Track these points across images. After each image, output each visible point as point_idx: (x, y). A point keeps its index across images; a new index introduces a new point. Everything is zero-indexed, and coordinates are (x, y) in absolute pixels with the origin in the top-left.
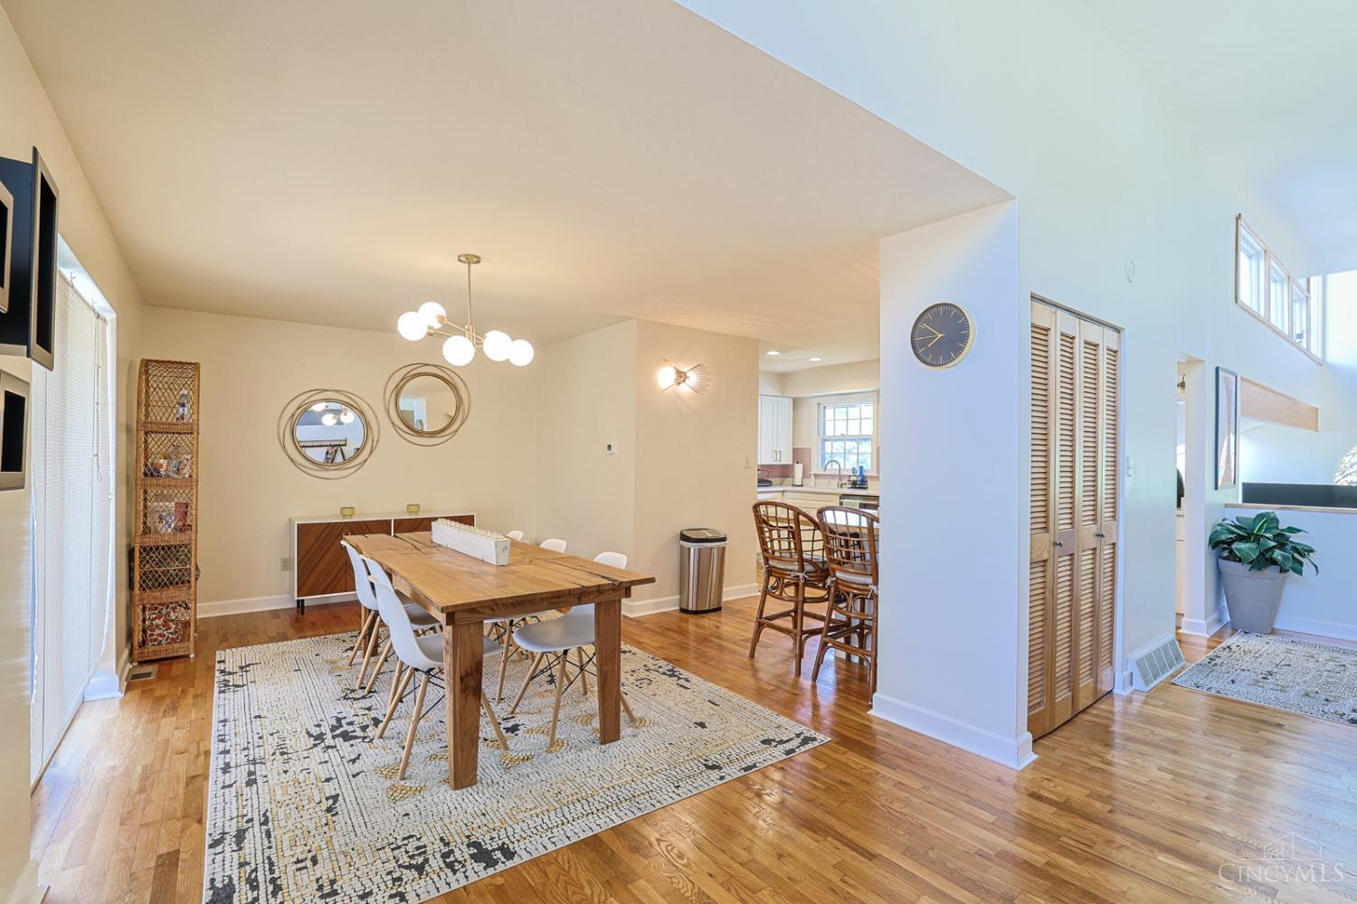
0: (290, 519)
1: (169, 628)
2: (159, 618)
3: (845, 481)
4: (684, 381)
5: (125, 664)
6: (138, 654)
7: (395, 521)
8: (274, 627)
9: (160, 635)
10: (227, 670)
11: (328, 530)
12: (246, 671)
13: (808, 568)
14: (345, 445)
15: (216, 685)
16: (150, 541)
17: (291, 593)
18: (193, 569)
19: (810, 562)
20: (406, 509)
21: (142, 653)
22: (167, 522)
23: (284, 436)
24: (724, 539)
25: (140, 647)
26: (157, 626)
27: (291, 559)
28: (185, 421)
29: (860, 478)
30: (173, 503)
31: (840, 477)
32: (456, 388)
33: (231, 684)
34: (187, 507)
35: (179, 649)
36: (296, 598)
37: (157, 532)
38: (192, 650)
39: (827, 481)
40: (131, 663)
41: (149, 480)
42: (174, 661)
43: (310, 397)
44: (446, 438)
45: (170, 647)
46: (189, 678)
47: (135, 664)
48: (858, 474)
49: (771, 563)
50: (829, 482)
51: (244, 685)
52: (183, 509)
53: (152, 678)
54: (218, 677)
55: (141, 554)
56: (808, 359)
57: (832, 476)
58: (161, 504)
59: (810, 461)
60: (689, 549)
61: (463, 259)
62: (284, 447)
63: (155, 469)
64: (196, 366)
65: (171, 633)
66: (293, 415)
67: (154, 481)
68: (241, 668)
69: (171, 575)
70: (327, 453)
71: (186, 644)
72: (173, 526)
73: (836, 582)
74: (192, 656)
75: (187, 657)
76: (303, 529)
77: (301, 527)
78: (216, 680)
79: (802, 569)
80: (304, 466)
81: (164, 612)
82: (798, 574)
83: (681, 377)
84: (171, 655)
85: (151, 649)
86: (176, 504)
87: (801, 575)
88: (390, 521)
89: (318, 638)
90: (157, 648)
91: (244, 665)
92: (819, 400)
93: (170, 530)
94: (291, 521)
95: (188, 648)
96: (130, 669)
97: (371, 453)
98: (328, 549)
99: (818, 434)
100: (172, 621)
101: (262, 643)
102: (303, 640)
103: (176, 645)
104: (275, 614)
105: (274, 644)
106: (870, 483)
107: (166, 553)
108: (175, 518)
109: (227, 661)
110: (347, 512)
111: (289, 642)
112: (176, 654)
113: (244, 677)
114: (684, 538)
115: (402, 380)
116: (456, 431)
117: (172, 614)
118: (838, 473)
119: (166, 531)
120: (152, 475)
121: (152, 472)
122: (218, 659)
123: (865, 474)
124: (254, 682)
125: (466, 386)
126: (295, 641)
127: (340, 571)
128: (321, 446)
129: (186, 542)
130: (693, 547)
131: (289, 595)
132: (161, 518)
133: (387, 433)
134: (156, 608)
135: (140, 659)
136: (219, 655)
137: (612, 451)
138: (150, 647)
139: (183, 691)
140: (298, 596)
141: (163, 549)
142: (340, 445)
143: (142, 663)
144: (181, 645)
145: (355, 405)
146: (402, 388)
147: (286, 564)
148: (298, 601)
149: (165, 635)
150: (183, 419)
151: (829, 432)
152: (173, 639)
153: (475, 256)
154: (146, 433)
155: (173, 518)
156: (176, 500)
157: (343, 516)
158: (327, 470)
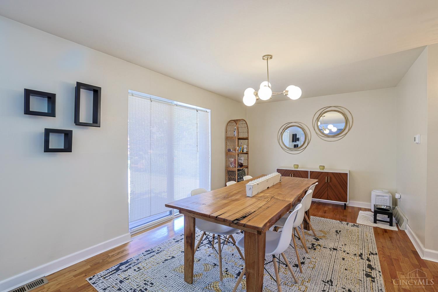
7: (310, 171)
11: (286, 172)
16: (228, 169)
23: (279, 139)
30: (233, 159)
32: (345, 115)
37: (230, 167)
44: (341, 138)
62: (279, 143)
66: (282, 131)
67: (229, 153)
72: (233, 165)
77: (278, 170)
80: (285, 149)
88: (308, 171)
97: (308, 145)
110: (296, 166)
115: (320, 114)
116: (346, 134)
121: (229, 150)
129: (235, 170)
132: (231, 163)
133: (314, 137)
137: (416, 141)
157: (295, 168)
158: (292, 151)
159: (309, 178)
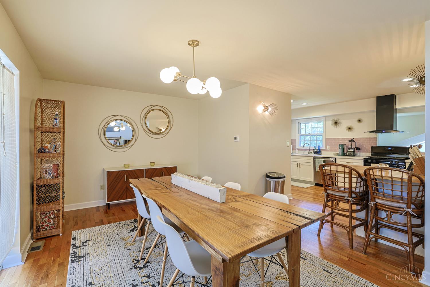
0: (103, 169)
1: (50, 223)
2: (46, 217)
3: (311, 151)
4: (267, 110)
5: (29, 240)
6: (36, 235)
7: (146, 169)
8: (97, 216)
9: (46, 226)
10: (76, 245)
11: (119, 174)
12: (85, 246)
13: (353, 195)
14: (120, 139)
15: (70, 256)
16: (41, 183)
17: (104, 199)
18: (61, 195)
19: (355, 193)
20: (149, 164)
21: (38, 235)
22: (49, 173)
23: (101, 134)
24: (284, 177)
25: (37, 232)
26: (45, 222)
27: (104, 185)
28: (57, 126)
29: (318, 150)
30: (52, 165)
31: (309, 150)
32: (168, 116)
33: (77, 255)
34: (58, 166)
35: (55, 232)
36: (106, 203)
37: (44, 178)
38: (61, 232)
39: (303, 151)
40: (33, 240)
41: (41, 155)
42: (53, 238)
43: (111, 118)
44: (164, 136)
45: (51, 231)
46: (57, 251)
47: (34, 240)
48: (317, 148)
49: (329, 192)
50: (304, 152)
51: (84, 256)
52: (56, 167)
53: (40, 250)
54: (72, 250)
55: (37, 189)
56: (301, 104)
57: (305, 150)
58: (46, 165)
59: (295, 144)
60: (270, 182)
61: (191, 43)
62: (101, 139)
63: (43, 149)
64: (63, 102)
65: (51, 225)
66: (104, 126)
67: (43, 154)
68: (83, 243)
69: (51, 198)
70: (114, 142)
71: (58, 229)
72: (52, 175)
73: (376, 204)
74: (61, 235)
75: (59, 235)
76: (109, 174)
77: (108, 173)
78: (71, 252)
79: (350, 196)
80: (108, 147)
81: (48, 215)
82: (348, 198)
83: (266, 108)
84: (52, 235)
85: (42, 233)
86: (53, 165)
87: (351, 199)
88: (144, 169)
89: (116, 223)
90: (45, 232)
91: (84, 241)
92: (299, 121)
93: (50, 177)
94: (104, 170)
95: (59, 231)
96: (31, 243)
97: (135, 141)
98: (119, 182)
99: (299, 134)
100: (52, 219)
101: (92, 226)
102: (110, 224)
103: (54, 230)
104: (97, 208)
105: (98, 227)
106: (322, 152)
107: (49, 188)
108: (53, 171)
109: (76, 238)
110: (126, 166)
111: (104, 226)
112: (53, 235)
113: (84, 249)
114: (267, 176)
115: (147, 112)
116: (168, 132)
117: (52, 216)
118: (308, 148)
119: (48, 178)
120: (42, 152)
121: (42, 150)
122: (72, 237)
123: (321, 149)
124: (89, 254)
125: (172, 115)
126: (106, 225)
127: (124, 191)
128: (112, 139)
129: (58, 183)
130: (272, 181)
131: (103, 200)
132: (46, 172)
133: (141, 133)
134: (44, 213)
135: (37, 238)
136: (74, 234)
137: (237, 140)
138: (42, 232)
139: (54, 260)
140: (107, 202)
141: (47, 186)
142: (118, 139)
143: (38, 240)
144: (56, 230)
145: (129, 122)
146: (147, 115)
147: (102, 187)
148: (107, 204)
149: (48, 225)
150: (56, 125)
151: (303, 132)
152: (52, 227)
153: (197, 41)
154: (42, 132)
155: (52, 171)
156: (53, 163)
157: (125, 167)
158: (118, 148)
159: (145, 177)
